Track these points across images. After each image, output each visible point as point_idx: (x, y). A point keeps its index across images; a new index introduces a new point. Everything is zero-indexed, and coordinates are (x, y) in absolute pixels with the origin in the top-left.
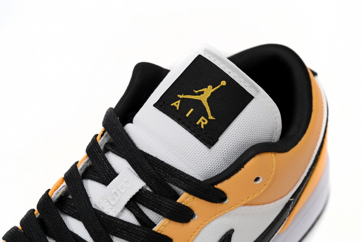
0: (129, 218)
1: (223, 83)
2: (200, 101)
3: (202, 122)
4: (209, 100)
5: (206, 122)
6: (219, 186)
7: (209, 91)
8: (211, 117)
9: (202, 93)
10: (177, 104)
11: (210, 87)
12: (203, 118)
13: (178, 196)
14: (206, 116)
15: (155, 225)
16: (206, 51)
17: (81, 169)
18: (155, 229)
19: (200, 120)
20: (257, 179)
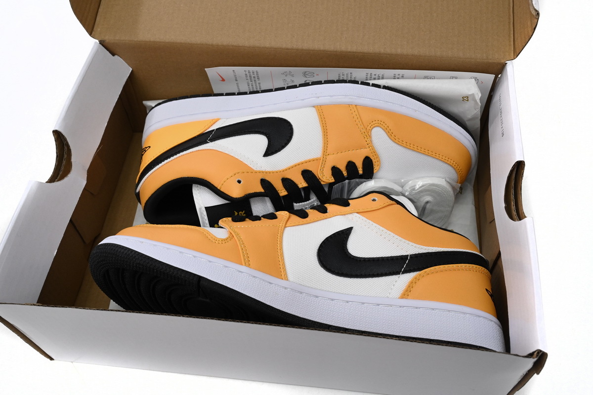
13: (285, 196)
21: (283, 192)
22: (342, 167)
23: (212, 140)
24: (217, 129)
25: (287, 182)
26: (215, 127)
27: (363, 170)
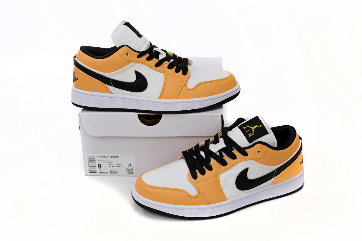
0: (218, 154)
1: (261, 126)
2: (252, 129)
3: (250, 135)
4: (254, 129)
5: (251, 135)
6: (246, 150)
7: (255, 127)
8: (253, 134)
9: (253, 127)
10: (245, 128)
11: (256, 126)
12: (251, 134)
13: (233, 150)
14: (252, 134)
15: (224, 157)
16: (260, 116)
17: (211, 141)
18: (223, 158)
19: (250, 134)
20: (258, 152)
21: (235, 151)
22: (207, 171)
23: (274, 172)
24: (272, 178)
25: (234, 157)
26: (273, 179)
27: (196, 172)
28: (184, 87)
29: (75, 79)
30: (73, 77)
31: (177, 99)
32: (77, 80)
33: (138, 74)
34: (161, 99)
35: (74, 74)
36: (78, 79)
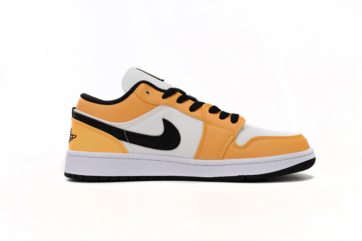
28: (232, 144)
29: (72, 137)
30: (70, 135)
31: (223, 159)
32: (74, 138)
33: (167, 124)
34: (198, 159)
35: (71, 132)
36: (76, 136)
